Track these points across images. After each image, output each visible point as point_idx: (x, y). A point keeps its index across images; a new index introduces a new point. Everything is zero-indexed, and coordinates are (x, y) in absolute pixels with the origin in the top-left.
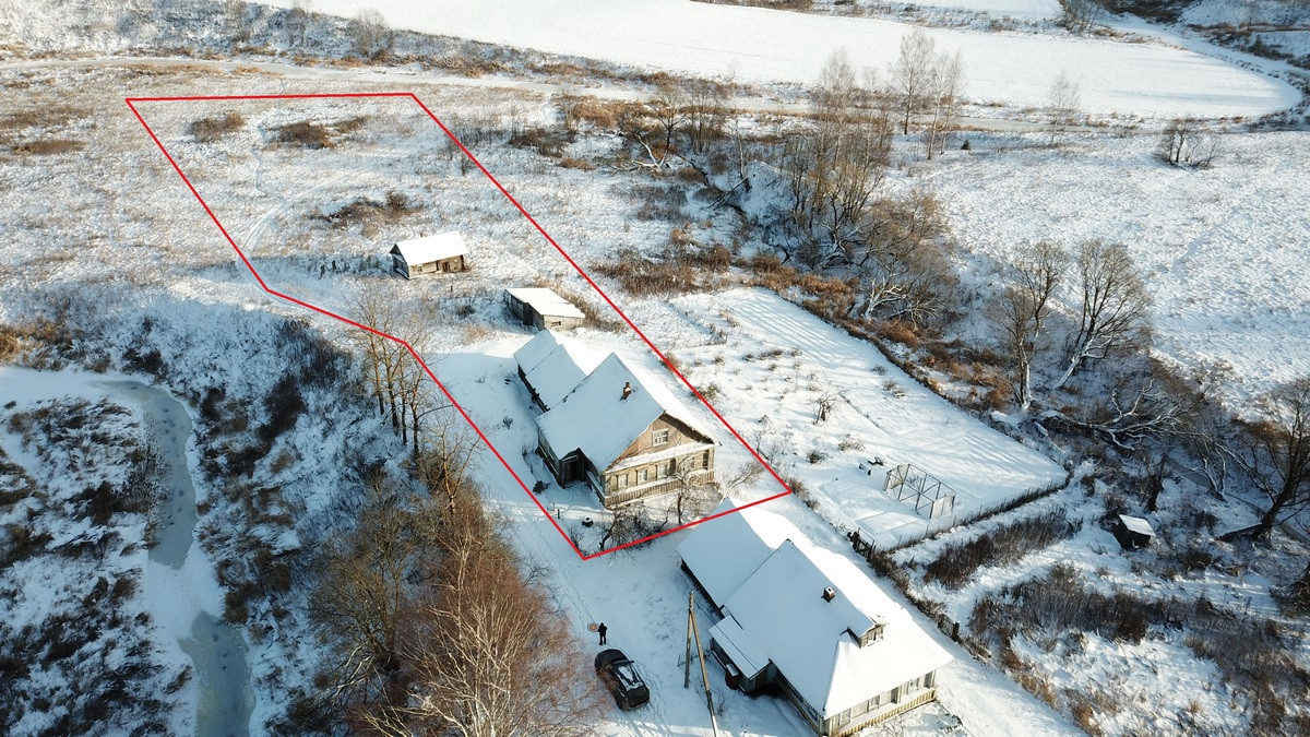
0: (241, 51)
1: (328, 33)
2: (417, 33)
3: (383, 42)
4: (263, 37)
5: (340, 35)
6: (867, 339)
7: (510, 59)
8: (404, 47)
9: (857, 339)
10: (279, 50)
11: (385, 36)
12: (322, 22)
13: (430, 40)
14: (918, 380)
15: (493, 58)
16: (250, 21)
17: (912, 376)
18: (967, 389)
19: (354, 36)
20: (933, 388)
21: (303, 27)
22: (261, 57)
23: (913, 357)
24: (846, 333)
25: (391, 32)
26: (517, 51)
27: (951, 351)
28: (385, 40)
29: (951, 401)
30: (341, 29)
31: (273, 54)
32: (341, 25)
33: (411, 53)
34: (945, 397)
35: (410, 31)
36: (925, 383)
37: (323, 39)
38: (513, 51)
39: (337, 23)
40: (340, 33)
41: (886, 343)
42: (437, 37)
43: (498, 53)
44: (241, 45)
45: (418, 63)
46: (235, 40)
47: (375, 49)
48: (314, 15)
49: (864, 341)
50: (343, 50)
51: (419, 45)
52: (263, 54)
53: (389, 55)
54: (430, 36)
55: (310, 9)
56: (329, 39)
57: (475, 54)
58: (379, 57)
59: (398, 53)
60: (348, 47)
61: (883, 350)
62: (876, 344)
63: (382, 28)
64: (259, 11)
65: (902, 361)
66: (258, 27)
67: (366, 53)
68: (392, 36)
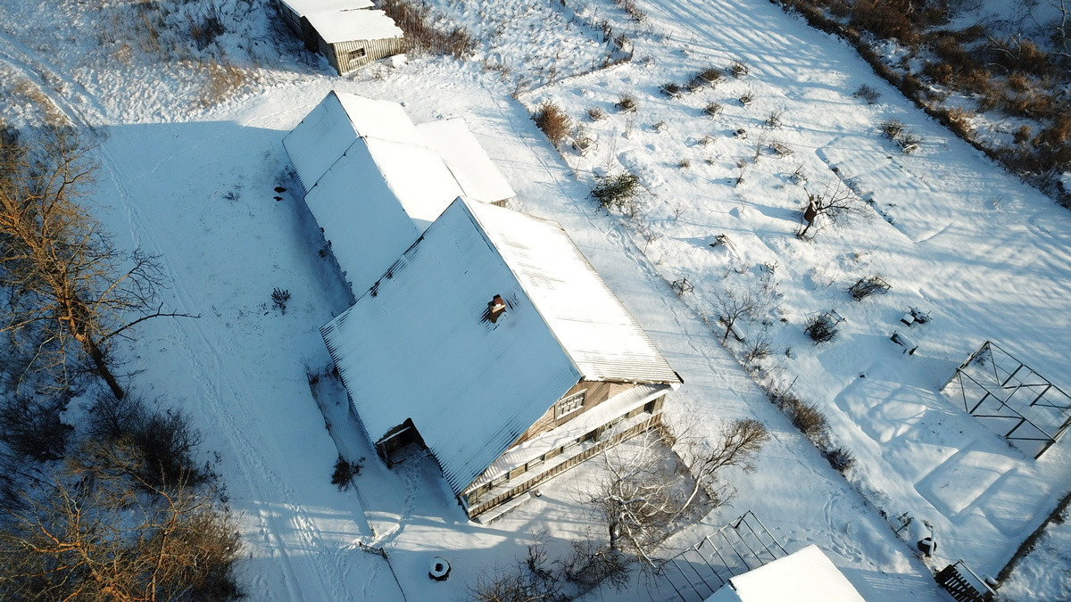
6: (838, 32)
9: (822, 32)
14: (928, 111)
17: (919, 105)
18: (1008, 125)
20: (957, 129)
23: (915, 67)
24: (803, 20)
27: (967, 47)
29: (991, 154)
34: (978, 147)
36: (943, 119)
41: (868, 39)
49: (834, 36)
61: (865, 53)
62: (854, 41)
65: (899, 72)
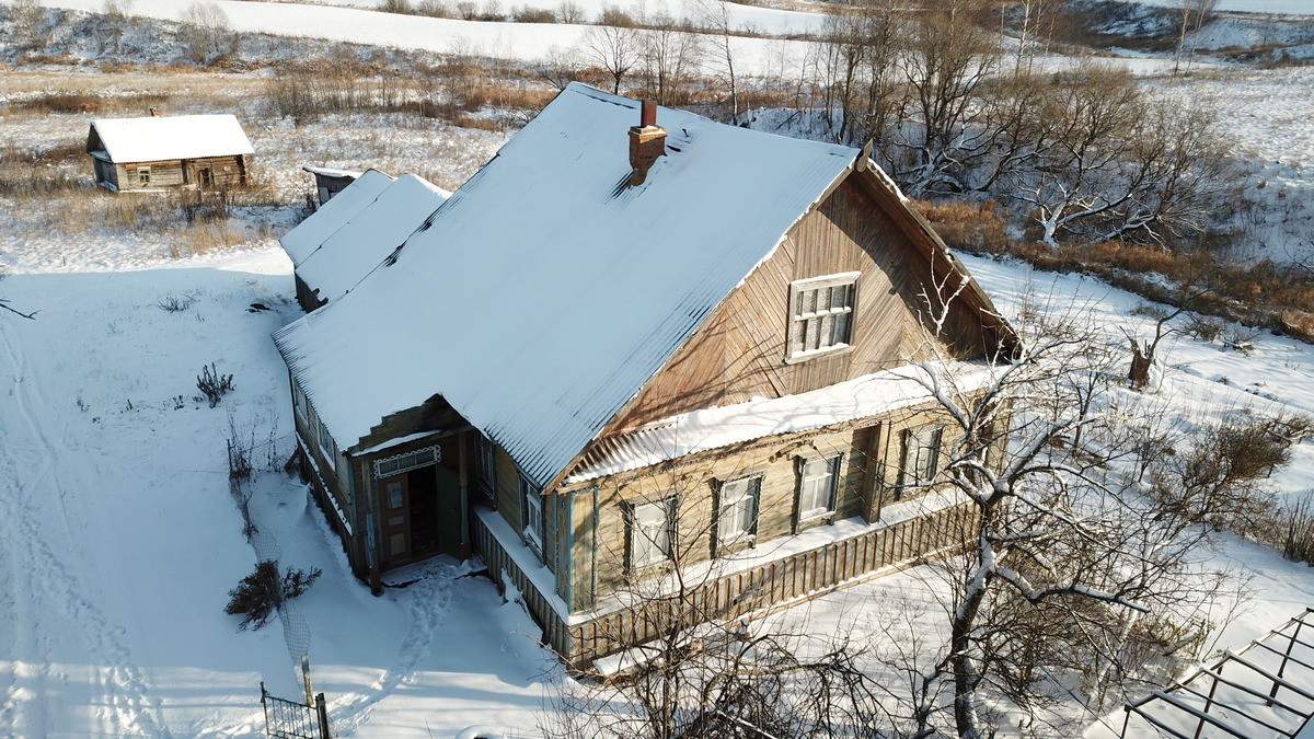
0: (31, 61)
1: (152, 39)
2: (271, 36)
3: (225, 47)
4: (65, 45)
5: (167, 40)
7: (394, 61)
8: (252, 50)
10: (83, 59)
11: (228, 39)
12: (145, 26)
13: (287, 42)
15: (371, 61)
16: (50, 28)
19: (187, 41)
21: (118, 32)
22: (56, 67)
25: (237, 35)
26: (402, 52)
28: (229, 44)
30: (171, 34)
31: (74, 63)
32: (170, 29)
33: (261, 57)
35: (262, 34)
37: (145, 46)
38: (398, 52)
39: (165, 27)
40: (168, 38)
42: (297, 39)
43: (378, 54)
44: (32, 54)
45: (270, 68)
46: (25, 49)
47: (214, 54)
48: (134, 19)
50: (170, 57)
51: (272, 48)
52: (60, 63)
53: (232, 60)
54: (288, 39)
55: (129, 13)
56: (154, 45)
57: (347, 57)
58: (219, 63)
59: (244, 57)
60: (179, 53)
63: (224, 31)
64: (62, 17)
66: (57, 36)
67: (202, 60)
68: (236, 40)
